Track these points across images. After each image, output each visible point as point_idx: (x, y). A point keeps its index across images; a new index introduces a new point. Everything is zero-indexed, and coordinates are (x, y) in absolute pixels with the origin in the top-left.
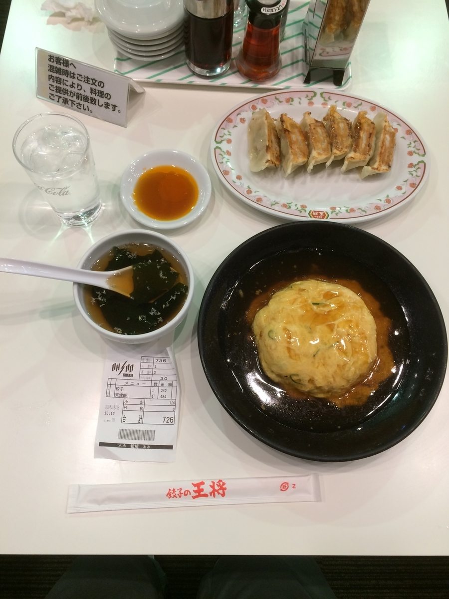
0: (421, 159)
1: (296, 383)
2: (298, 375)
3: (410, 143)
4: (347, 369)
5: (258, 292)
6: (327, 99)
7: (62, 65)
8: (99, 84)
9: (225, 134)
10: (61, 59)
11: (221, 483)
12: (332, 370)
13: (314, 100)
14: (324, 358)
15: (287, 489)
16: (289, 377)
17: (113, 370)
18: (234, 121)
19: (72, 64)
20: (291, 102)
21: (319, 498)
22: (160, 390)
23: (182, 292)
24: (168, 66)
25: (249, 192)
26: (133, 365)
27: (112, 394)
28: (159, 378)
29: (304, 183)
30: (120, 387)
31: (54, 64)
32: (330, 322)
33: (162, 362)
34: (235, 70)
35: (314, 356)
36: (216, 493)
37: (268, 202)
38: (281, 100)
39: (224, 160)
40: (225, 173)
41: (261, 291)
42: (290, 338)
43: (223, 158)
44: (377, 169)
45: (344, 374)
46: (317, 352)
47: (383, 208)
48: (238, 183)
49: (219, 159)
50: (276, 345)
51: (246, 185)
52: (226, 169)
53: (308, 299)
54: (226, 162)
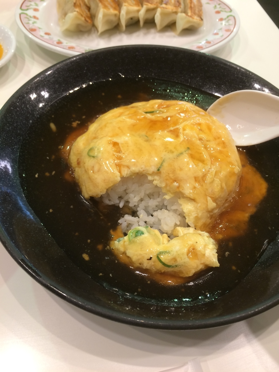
0: (229, 14)
3: (216, 6)
4: (209, 180)
5: (75, 124)
14: (173, 171)
25: (59, 43)
32: (173, 127)
35: (158, 170)
37: (82, 49)
39: (31, 22)
40: (32, 30)
41: (79, 122)
42: (120, 151)
43: (29, 20)
44: (191, 17)
45: (207, 189)
46: (162, 163)
47: (204, 47)
48: (46, 37)
49: (25, 21)
50: (99, 164)
51: (56, 39)
52: (33, 27)
53: (139, 110)
54: (33, 23)
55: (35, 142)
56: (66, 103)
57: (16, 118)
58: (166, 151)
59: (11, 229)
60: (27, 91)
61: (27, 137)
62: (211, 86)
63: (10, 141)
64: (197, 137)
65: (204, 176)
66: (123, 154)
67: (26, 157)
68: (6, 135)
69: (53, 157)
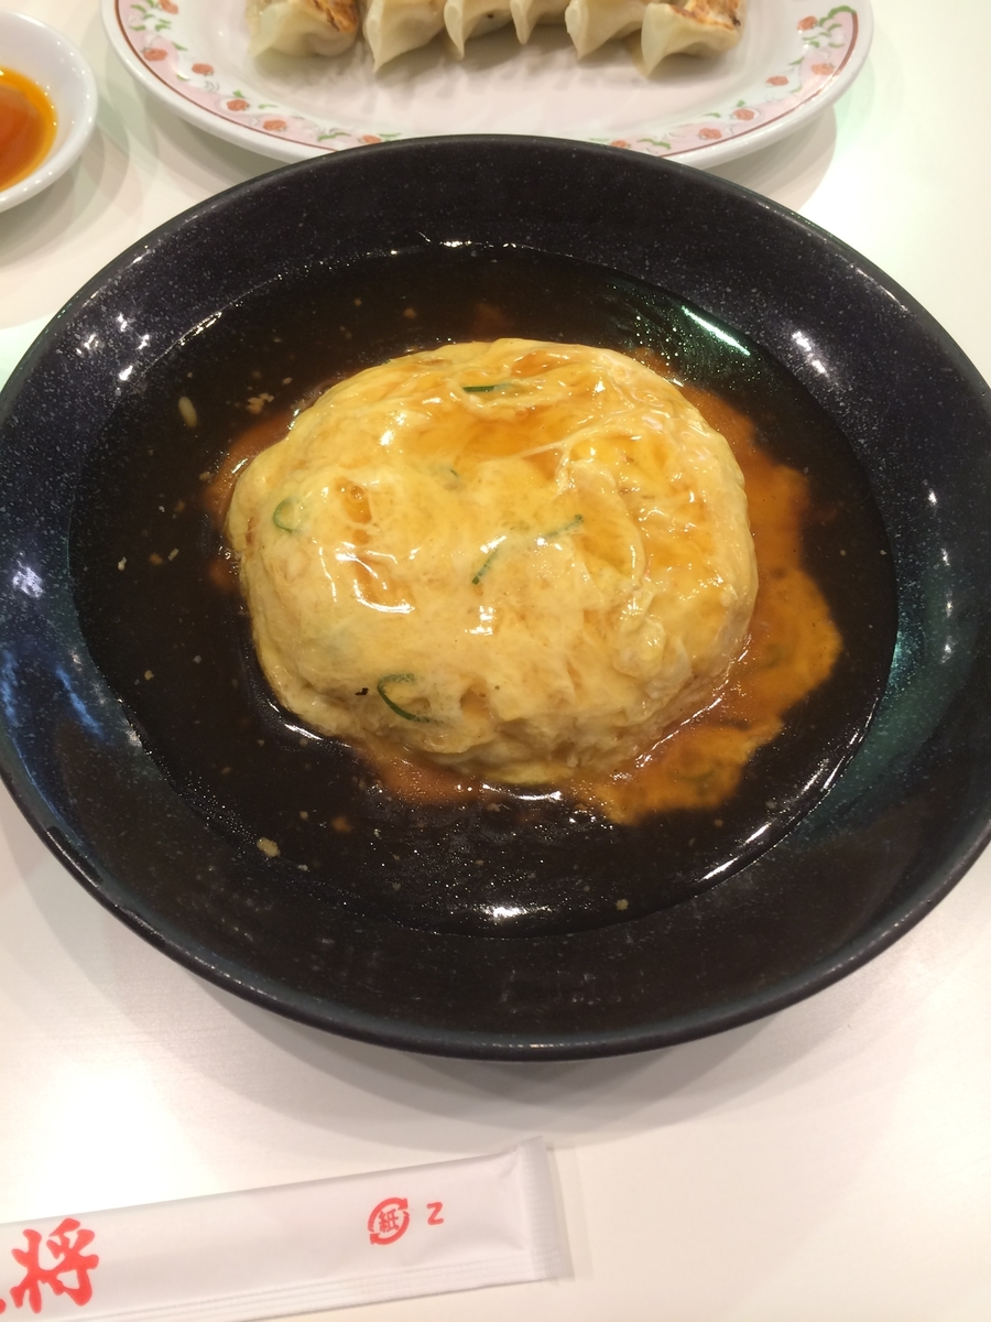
1: (409, 717)
2: (409, 678)
4: (625, 623)
5: (255, 404)
11: (72, 1236)
12: (560, 635)
14: (523, 588)
15: (402, 1231)
16: (372, 691)
21: (558, 1262)
25: (238, 104)
29: (446, 94)
32: (542, 444)
35: (476, 581)
36: (45, 1289)
37: (309, 132)
39: (150, 24)
40: (151, 56)
41: (271, 399)
42: (367, 518)
43: (146, 17)
44: (693, 15)
45: (617, 652)
46: (488, 561)
47: (726, 133)
48: (198, 81)
49: (131, 19)
50: (305, 553)
51: (227, 90)
52: (157, 45)
53: (448, 379)
54: (158, 28)
55: (127, 459)
56: (234, 332)
57: (72, 382)
58: (505, 525)
59: (32, 735)
60: (110, 293)
61: (103, 445)
62: (716, 289)
63: (50, 459)
64: (614, 484)
65: (615, 610)
66: (375, 525)
67: (97, 507)
68: (38, 439)
69: (181, 506)
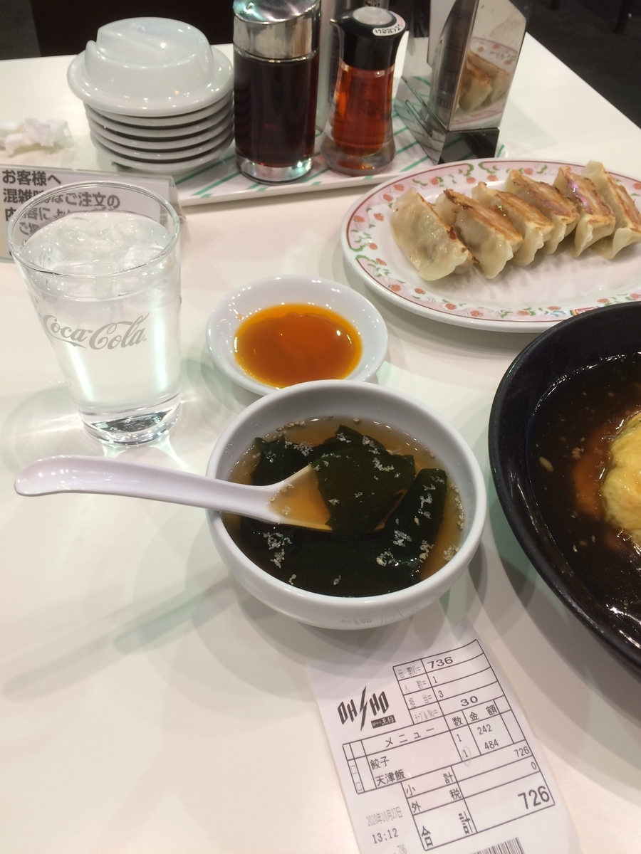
5: (576, 453)
6: (491, 170)
7: (32, 183)
8: (110, 203)
9: (361, 238)
10: (29, 173)
13: (473, 174)
17: (343, 722)
18: (365, 219)
19: (52, 176)
20: (440, 183)
22: (476, 733)
23: (437, 485)
24: (210, 180)
26: (383, 694)
27: (369, 784)
28: (456, 704)
30: (378, 756)
31: (16, 186)
33: (446, 665)
34: (323, 168)
37: (493, 314)
38: (424, 182)
39: (381, 272)
41: (582, 450)
43: (377, 269)
48: (423, 298)
51: (439, 300)
52: (393, 283)
54: (386, 274)
